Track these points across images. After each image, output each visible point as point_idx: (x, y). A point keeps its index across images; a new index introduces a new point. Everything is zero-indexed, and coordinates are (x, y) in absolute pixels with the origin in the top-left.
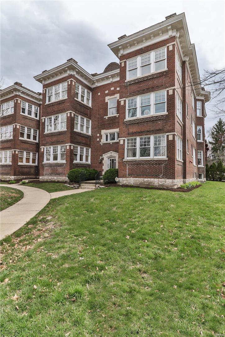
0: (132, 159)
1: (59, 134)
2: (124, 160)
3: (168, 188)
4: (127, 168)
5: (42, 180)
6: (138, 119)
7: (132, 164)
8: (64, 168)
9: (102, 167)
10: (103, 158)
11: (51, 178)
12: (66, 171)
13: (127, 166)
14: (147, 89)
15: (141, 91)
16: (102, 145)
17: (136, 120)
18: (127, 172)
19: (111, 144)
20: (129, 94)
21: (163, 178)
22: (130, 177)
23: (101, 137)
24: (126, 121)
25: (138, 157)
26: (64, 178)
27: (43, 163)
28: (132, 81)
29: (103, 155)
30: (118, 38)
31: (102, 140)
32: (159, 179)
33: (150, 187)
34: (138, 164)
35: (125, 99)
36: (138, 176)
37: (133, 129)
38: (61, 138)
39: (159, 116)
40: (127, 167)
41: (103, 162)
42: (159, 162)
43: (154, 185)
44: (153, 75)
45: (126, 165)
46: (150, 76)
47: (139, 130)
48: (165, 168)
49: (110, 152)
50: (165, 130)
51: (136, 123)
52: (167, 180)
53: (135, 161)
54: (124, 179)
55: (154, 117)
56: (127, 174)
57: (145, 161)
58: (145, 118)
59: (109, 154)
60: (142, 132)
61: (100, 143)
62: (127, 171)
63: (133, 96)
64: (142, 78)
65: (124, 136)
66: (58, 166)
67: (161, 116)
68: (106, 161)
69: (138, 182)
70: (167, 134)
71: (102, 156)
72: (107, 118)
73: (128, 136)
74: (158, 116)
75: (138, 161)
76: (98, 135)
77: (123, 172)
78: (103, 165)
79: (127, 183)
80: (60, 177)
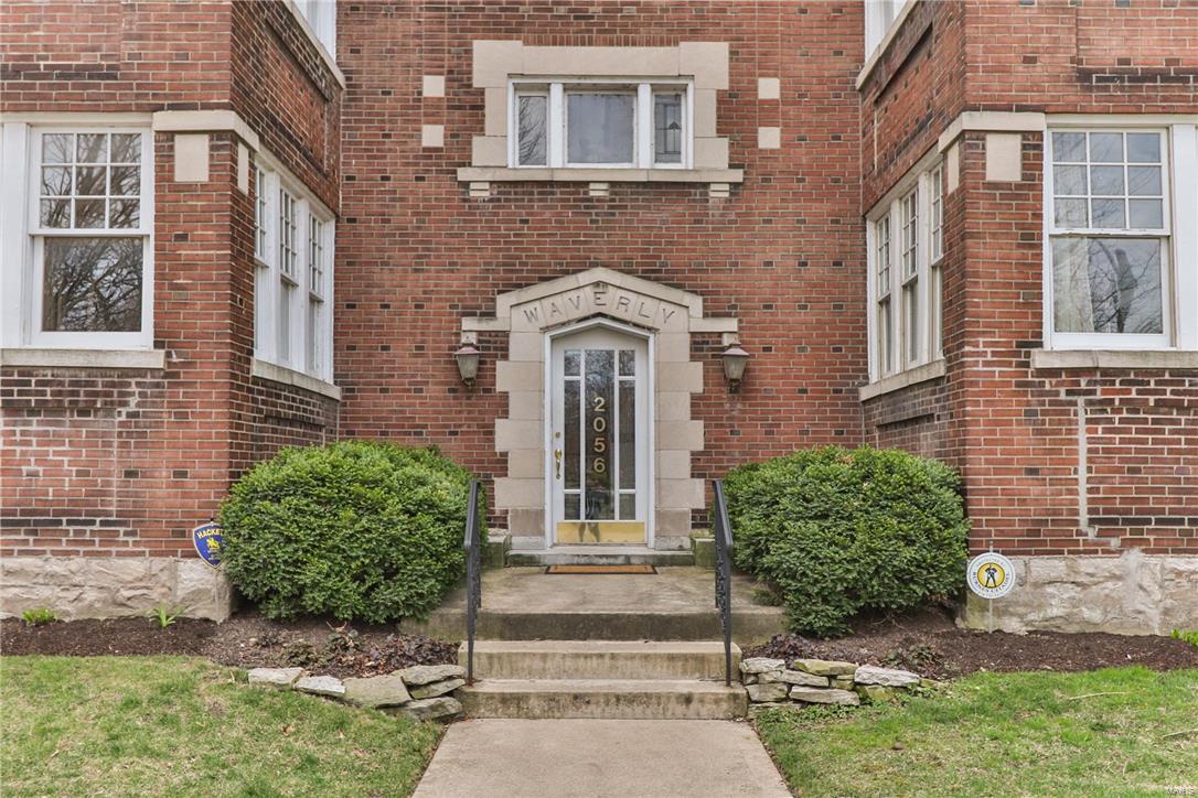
0: (1145, 354)
2: (1039, 360)
4: (1083, 447)
7: (1133, 407)
8: (135, 433)
9: (489, 433)
10: (506, 334)
12: (164, 474)
13: (1082, 426)
16: (480, 192)
18: (1083, 487)
19: (597, 191)
22: (1115, 542)
23: (466, 107)
26: (136, 566)
29: (503, 302)
31: (480, 149)
40: (1082, 436)
41: (505, 376)
45: (1062, 409)
49: (585, 278)
53: (1173, 372)
56: (1083, 507)
59: (573, 296)
61: (463, 174)
62: (1083, 475)
65: (1032, 98)
68: (542, 362)
71: (491, 315)
73: (1073, 95)
76: (434, 87)
77: (1035, 490)
78: (505, 414)
79: (1087, 613)
80: (56, 566)
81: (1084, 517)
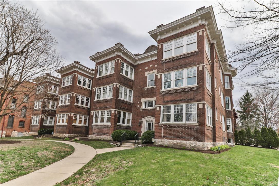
0: (167, 123)
1: (106, 102)
2: (159, 124)
3: (199, 149)
4: (162, 131)
5: (90, 138)
6: (172, 90)
7: (166, 128)
8: (109, 129)
10: (142, 122)
11: (98, 137)
12: (110, 131)
14: (180, 66)
15: (175, 68)
16: (141, 110)
17: (171, 90)
18: (162, 134)
19: (149, 110)
20: (165, 70)
21: (194, 140)
22: (165, 138)
23: (141, 104)
24: (162, 92)
25: (172, 122)
26: (109, 137)
27: (92, 124)
28: (167, 59)
29: (142, 119)
30: (157, 27)
31: (142, 107)
32: (191, 142)
33: (183, 148)
34: (171, 128)
35: (161, 74)
36: (171, 138)
37: (167, 98)
38: (107, 104)
39: (191, 88)
40: (162, 130)
41: (142, 125)
42: (191, 127)
43: (186, 147)
44: (185, 54)
45: (161, 128)
46: (182, 55)
47: (173, 99)
48: (196, 132)
49: (148, 117)
50: (196, 99)
51: (170, 93)
52: (198, 143)
53: (169, 125)
54: (160, 140)
55: (187, 88)
56: (162, 135)
57: (178, 125)
58: (178, 89)
60: (175, 101)
61: (140, 109)
62: (162, 133)
63: (168, 71)
64: (176, 57)
65: (160, 104)
66: (104, 127)
67: (192, 87)
68: (145, 124)
69: (172, 143)
70: (198, 103)
71: (141, 120)
72: (146, 89)
73: (163, 103)
74: (189, 88)
75: (172, 125)
76: (139, 102)
77: (159, 134)
78: (142, 128)
79: (162, 144)
80: (105, 137)
81: (162, 136)
